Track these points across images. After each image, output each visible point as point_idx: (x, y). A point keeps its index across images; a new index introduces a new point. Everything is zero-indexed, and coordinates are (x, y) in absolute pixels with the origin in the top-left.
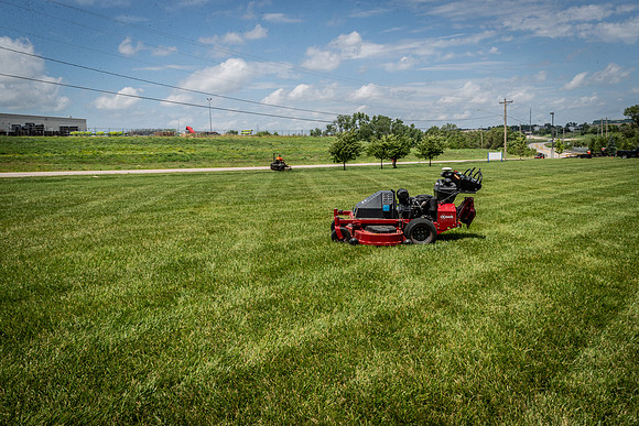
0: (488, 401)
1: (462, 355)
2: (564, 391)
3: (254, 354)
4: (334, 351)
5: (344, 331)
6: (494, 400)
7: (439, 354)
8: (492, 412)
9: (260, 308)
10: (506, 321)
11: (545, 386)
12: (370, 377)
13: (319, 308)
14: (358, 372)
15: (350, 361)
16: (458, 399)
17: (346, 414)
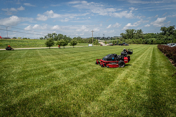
1: (74, 95)
2: (98, 101)
5: (43, 92)
6: (80, 105)
8: (80, 108)
11: (93, 100)
15: (44, 100)
16: (72, 106)
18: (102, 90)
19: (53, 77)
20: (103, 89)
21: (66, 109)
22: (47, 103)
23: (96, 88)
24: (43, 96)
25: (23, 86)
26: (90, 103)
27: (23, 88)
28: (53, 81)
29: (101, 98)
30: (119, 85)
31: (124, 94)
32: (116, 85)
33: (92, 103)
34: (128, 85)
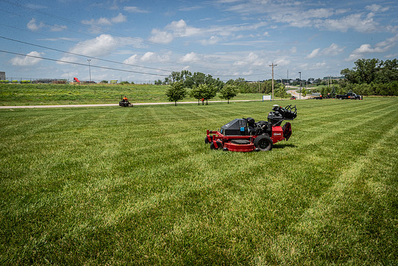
0: (251, 241)
1: (238, 215)
2: (295, 233)
3: (111, 219)
4: (161, 215)
5: (168, 203)
6: (254, 240)
7: (224, 215)
8: (253, 247)
9: (116, 191)
10: (265, 195)
11: (284, 231)
12: (182, 230)
13: (154, 190)
14: (175, 227)
15: (171, 221)
16: (234, 240)
17: (166, 252)
18: (304, 207)
19: (188, 170)
20: (305, 205)
21: (221, 247)
22: (177, 230)
23: (288, 200)
24: (169, 212)
25: (124, 187)
26: (275, 236)
27: (125, 191)
28: (189, 179)
29: (302, 226)
30: (347, 196)
31: (361, 221)
32: (337, 196)
33: (282, 238)
34: (368, 197)
